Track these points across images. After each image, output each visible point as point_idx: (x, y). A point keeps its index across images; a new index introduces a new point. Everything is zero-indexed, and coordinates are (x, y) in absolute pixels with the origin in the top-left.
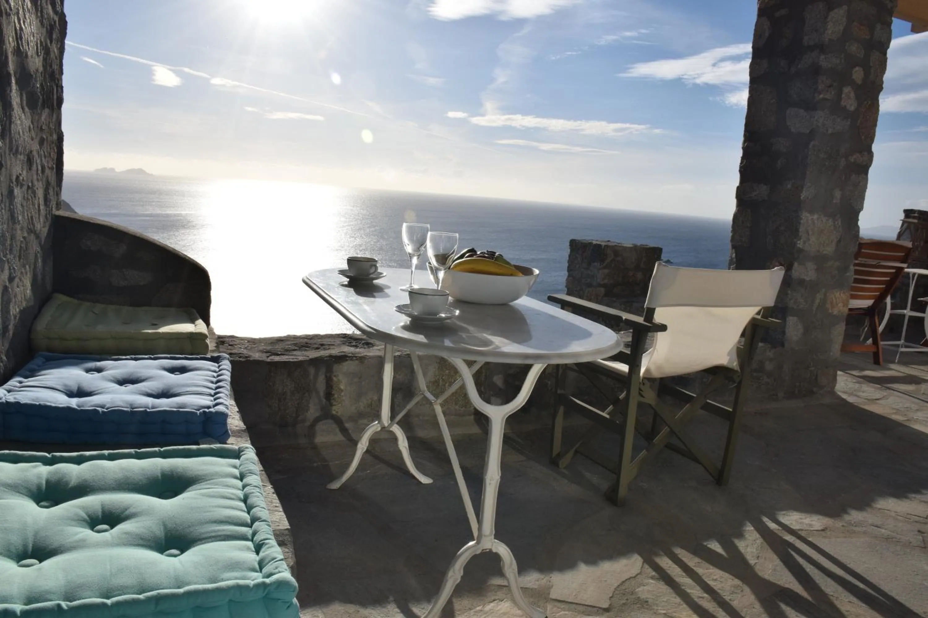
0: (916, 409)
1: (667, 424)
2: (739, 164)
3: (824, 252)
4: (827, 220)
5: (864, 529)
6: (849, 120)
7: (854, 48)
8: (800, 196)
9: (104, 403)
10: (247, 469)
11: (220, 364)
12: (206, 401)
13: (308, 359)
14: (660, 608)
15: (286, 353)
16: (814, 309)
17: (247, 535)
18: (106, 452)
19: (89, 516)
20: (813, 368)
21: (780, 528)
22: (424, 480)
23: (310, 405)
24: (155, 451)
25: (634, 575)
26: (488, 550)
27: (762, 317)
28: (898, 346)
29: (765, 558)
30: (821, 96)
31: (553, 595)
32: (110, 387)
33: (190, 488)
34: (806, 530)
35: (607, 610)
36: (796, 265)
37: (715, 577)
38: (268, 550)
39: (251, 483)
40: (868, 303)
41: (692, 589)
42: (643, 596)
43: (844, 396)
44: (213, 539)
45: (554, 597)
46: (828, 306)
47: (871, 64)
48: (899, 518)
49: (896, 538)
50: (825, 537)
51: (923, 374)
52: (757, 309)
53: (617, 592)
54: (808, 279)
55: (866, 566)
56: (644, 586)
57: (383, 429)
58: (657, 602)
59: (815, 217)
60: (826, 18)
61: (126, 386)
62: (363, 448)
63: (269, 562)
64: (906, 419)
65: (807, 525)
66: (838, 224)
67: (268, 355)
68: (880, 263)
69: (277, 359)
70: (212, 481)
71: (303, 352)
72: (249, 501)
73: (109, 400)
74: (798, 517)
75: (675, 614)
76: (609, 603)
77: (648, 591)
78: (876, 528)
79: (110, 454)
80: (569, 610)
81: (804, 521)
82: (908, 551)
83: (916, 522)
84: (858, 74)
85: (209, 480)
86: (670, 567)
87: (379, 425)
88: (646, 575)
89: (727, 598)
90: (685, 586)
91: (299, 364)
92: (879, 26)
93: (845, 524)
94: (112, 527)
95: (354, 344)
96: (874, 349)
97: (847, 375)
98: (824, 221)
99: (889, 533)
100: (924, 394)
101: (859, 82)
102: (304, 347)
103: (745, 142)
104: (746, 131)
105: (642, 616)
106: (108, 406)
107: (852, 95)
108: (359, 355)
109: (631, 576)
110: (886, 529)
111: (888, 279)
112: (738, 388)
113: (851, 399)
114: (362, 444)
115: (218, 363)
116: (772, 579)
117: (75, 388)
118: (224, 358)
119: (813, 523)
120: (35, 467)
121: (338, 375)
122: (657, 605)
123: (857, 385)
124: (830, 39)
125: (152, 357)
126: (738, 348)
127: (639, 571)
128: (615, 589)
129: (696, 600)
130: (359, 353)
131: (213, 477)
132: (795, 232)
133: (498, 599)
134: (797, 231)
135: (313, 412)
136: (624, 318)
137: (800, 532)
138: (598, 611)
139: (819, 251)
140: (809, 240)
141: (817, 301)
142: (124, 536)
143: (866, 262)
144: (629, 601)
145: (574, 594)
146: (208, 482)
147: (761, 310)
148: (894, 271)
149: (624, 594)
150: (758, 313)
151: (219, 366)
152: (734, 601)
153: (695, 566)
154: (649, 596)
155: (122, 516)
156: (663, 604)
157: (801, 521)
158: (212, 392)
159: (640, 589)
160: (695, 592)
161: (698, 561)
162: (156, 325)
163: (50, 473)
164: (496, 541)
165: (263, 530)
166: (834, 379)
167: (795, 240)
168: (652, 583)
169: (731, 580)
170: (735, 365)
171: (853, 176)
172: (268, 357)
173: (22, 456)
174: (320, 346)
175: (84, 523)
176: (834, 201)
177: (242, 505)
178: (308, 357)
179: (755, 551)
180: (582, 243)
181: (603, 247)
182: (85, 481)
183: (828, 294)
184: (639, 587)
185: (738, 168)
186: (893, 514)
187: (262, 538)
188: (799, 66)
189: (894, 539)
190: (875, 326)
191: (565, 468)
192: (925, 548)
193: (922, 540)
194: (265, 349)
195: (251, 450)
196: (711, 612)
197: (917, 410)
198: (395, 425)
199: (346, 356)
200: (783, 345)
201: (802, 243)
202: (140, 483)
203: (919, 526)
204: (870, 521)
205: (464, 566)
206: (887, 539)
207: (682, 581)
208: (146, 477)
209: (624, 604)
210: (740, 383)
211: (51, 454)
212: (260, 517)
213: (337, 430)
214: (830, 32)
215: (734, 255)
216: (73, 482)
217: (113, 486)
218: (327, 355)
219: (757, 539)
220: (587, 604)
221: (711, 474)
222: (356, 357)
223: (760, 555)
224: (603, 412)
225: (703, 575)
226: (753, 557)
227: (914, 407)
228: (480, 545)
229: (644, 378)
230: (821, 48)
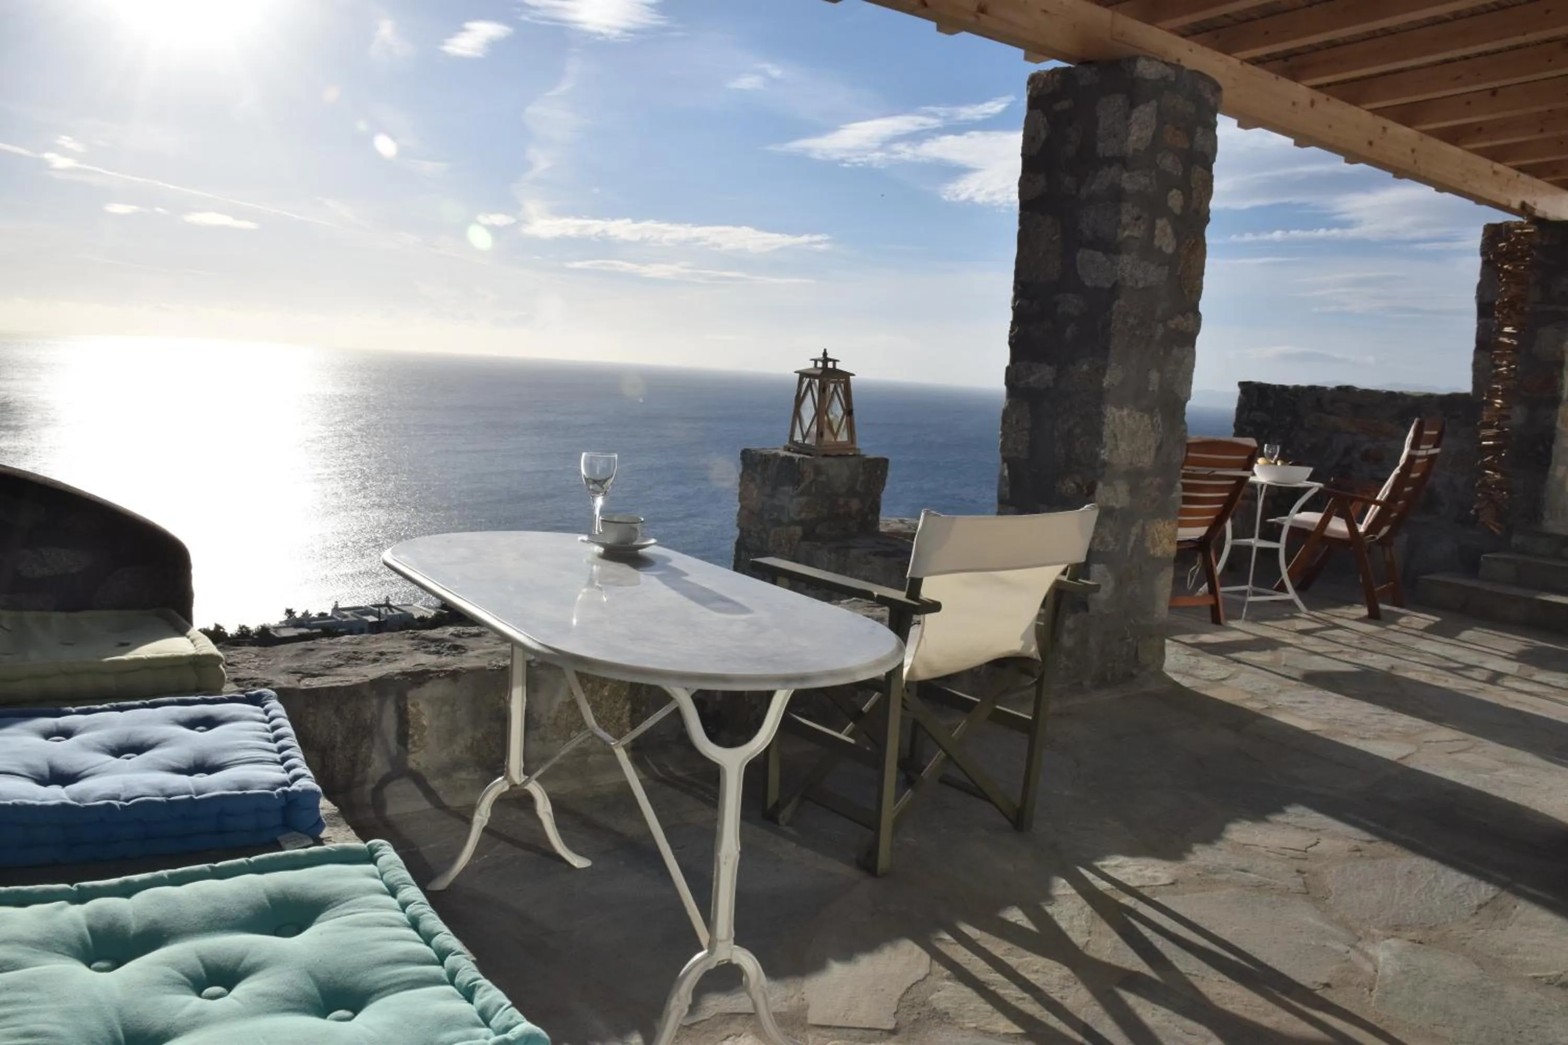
0: (1277, 689)
1: (941, 747)
2: (1007, 333)
3: (1140, 465)
4: (1142, 416)
5: (1227, 876)
6: (1167, 267)
7: (1168, 163)
8: (1102, 383)
9: (117, 792)
10: (397, 877)
11: (266, 707)
12: (276, 774)
13: (366, 680)
14: (966, 1021)
15: (327, 672)
16: (1129, 550)
17: (441, 977)
18: (164, 873)
19: (187, 976)
20: (1130, 640)
21: (1114, 887)
22: (579, 862)
23: (374, 756)
24: (242, 864)
25: (921, 977)
26: (725, 962)
27: (1069, 579)
28: (1244, 593)
29: (1100, 933)
30: (1127, 233)
31: (813, 1018)
32: (104, 763)
33: (321, 917)
34: (1148, 886)
35: (893, 1032)
36: (1100, 485)
37: (1035, 968)
38: (487, 993)
39: (414, 898)
40: (1199, 532)
41: (1007, 988)
42: (942, 1006)
43: (1177, 678)
44: (397, 988)
45: (814, 1022)
46: (1148, 544)
47: (1193, 186)
48: (1272, 855)
49: (1269, 884)
50: (1176, 894)
51: (1281, 635)
52: (1061, 568)
53: (902, 1004)
54: (1118, 506)
55: (1234, 928)
56: (939, 991)
57: (514, 788)
58: (961, 1012)
59: (1125, 412)
60: (1128, 117)
61: (129, 758)
62: (482, 821)
63: (496, 1011)
64: (1266, 706)
65: (1149, 878)
66: (1157, 421)
67: (298, 678)
68: (1213, 472)
69: (315, 683)
70: (351, 902)
71: (354, 669)
72: (422, 927)
73: (121, 786)
74: (1136, 868)
75: (989, 1027)
76: (895, 1022)
77: (946, 998)
78: (1242, 873)
79: (171, 876)
80: (839, 1039)
81: (1145, 872)
82: (1287, 900)
83: (1292, 858)
84: (1175, 200)
85: (347, 901)
86: (970, 960)
87: (506, 782)
88: (939, 975)
89: (1056, 996)
90: (996, 985)
91: (353, 692)
92: (1199, 130)
93: (1200, 872)
94: (229, 988)
95: (433, 649)
96: (1211, 601)
97: (1176, 643)
98: (1137, 417)
99: (1260, 878)
100: (1285, 665)
101: (1178, 211)
102: (353, 659)
103: (1015, 298)
104: (1017, 281)
105: (945, 1034)
106: (124, 795)
107: (1169, 230)
108: (449, 668)
109: (918, 979)
110: (1255, 873)
111: (1226, 494)
112: (1039, 684)
113: (1186, 682)
114: (480, 815)
115: (262, 706)
116: (1113, 961)
117: (45, 770)
118: (270, 697)
119: (1157, 874)
120: (61, 908)
121: (418, 704)
122: (962, 1016)
123: (1193, 659)
124: (1135, 150)
125: (147, 702)
126: (1037, 626)
127: (928, 971)
128: (900, 1000)
129: (1014, 1003)
130: (447, 665)
131: (351, 896)
132: (1096, 436)
133: (734, 1034)
134: (1100, 434)
135: (378, 766)
136: (876, 594)
137: (1141, 890)
138: (881, 1034)
139: (1131, 464)
140: (1117, 447)
141: (1133, 538)
142: (261, 1000)
143: (1194, 471)
144: (922, 1016)
145: (842, 1014)
146: (347, 903)
147: (1067, 567)
148: (1233, 482)
149: (913, 1007)
150: (1064, 573)
151: (266, 712)
152: (1066, 999)
153: (1003, 955)
154: (949, 1005)
155: (239, 970)
156: (971, 1014)
157: (1140, 873)
158: (278, 757)
159: (933, 997)
160: (1011, 993)
161: (1008, 947)
162: (127, 644)
163: (88, 915)
164: (736, 946)
165: (465, 967)
166: (1161, 653)
167: (1098, 449)
168: (950, 986)
169: (1058, 970)
170: (1033, 650)
171: (1175, 351)
172: (299, 681)
173: (29, 893)
174: (378, 656)
175: (185, 988)
176: (1151, 389)
177: (412, 933)
178: (365, 676)
179: (1084, 923)
180: (761, 455)
181: (797, 460)
182: (155, 922)
183: (1147, 527)
184: (931, 994)
185: (1007, 339)
186: (1263, 850)
187: (470, 978)
188: (1093, 187)
189: (1268, 886)
190: (1212, 566)
191: (787, 825)
192: (1308, 893)
193: (1302, 883)
194: (290, 668)
195: (387, 847)
196: (1038, 1018)
197: (1280, 691)
198: (534, 781)
199: (428, 672)
200: (1086, 608)
201: (1107, 454)
202: (243, 917)
203: (1297, 864)
204: (1234, 864)
205: (692, 988)
206: (1259, 887)
207: (991, 978)
208: (247, 906)
209: (915, 1020)
210: (1041, 678)
211: (76, 885)
212: (451, 949)
213: (420, 794)
214: (1134, 138)
215: (1006, 473)
216: (134, 926)
217: (202, 925)
218: (398, 671)
219: (1085, 907)
220: (862, 1026)
221: (1006, 816)
222: (445, 671)
223: (1092, 929)
224: (840, 732)
225: (1018, 967)
226: (1082, 932)
227: (1274, 686)
228: (714, 956)
229: (907, 682)
230: (1123, 162)
